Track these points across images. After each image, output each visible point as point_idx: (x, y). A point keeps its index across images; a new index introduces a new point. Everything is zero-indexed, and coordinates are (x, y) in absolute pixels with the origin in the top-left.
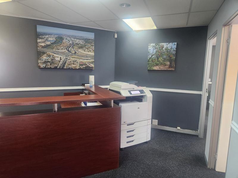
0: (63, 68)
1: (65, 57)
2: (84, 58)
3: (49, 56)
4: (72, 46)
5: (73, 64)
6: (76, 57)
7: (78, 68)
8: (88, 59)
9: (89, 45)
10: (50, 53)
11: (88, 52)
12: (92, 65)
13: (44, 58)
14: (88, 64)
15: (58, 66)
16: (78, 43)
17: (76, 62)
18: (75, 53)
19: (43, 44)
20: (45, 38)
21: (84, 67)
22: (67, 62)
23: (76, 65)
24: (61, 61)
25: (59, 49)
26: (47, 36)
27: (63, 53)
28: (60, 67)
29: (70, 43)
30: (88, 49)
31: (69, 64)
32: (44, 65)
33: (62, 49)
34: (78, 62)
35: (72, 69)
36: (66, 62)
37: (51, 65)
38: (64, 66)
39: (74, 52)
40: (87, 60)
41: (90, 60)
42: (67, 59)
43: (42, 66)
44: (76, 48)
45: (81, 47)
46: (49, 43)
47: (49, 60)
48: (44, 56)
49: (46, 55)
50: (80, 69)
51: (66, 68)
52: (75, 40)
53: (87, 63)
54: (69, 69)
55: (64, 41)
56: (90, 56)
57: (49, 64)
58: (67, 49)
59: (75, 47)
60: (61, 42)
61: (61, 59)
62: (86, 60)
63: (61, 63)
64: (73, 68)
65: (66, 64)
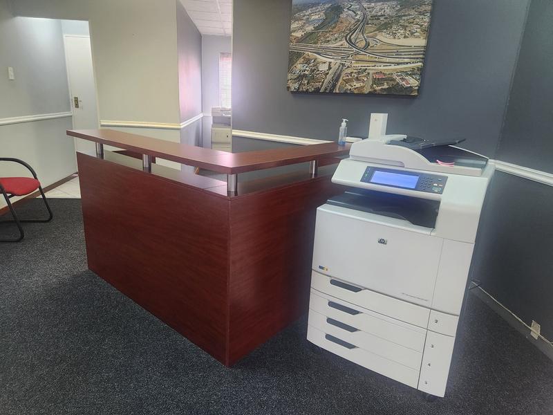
0: (331, 92)
1: (339, 62)
2: (388, 60)
3: (307, 61)
4: (361, 26)
5: (357, 79)
6: (367, 59)
7: (366, 91)
8: (401, 61)
9: (412, 12)
10: (310, 53)
11: (405, 37)
12: (413, 82)
13: (299, 66)
14: (398, 80)
15: (322, 85)
16: (379, 14)
17: (365, 74)
18: (368, 44)
19: (299, 34)
20: (304, 16)
21: (386, 86)
22: (343, 74)
23: (363, 81)
24: (330, 72)
25: (329, 41)
26: (309, 11)
27: (336, 51)
28: (326, 89)
29: (358, 17)
30: (405, 27)
31: (347, 81)
32: (296, 85)
33: (336, 39)
34: (371, 72)
35: (352, 94)
36: (339, 76)
37: (308, 83)
38: (334, 86)
39: (363, 43)
40: (398, 64)
41: (409, 65)
42: (343, 65)
43: (294, 86)
44: (372, 29)
45: (386, 25)
46: (310, 28)
47: (306, 72)
48: (298, 62)
49: (301, 60)
50: (373, 94)
51: (337, 91)
52: (373, 4)
53: (395, 77)
54: (345, 94)
55: (343, 16)
56: (410, 51)
57: (306, 82)
58: (348, 36)
59: (369, 28)
60: (336, 20)
61: (330, 68)
62: (393, 67)
63: (329, 77)
64: (356, 92)
65: (341, 80)
